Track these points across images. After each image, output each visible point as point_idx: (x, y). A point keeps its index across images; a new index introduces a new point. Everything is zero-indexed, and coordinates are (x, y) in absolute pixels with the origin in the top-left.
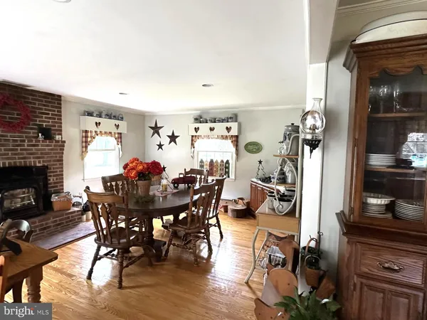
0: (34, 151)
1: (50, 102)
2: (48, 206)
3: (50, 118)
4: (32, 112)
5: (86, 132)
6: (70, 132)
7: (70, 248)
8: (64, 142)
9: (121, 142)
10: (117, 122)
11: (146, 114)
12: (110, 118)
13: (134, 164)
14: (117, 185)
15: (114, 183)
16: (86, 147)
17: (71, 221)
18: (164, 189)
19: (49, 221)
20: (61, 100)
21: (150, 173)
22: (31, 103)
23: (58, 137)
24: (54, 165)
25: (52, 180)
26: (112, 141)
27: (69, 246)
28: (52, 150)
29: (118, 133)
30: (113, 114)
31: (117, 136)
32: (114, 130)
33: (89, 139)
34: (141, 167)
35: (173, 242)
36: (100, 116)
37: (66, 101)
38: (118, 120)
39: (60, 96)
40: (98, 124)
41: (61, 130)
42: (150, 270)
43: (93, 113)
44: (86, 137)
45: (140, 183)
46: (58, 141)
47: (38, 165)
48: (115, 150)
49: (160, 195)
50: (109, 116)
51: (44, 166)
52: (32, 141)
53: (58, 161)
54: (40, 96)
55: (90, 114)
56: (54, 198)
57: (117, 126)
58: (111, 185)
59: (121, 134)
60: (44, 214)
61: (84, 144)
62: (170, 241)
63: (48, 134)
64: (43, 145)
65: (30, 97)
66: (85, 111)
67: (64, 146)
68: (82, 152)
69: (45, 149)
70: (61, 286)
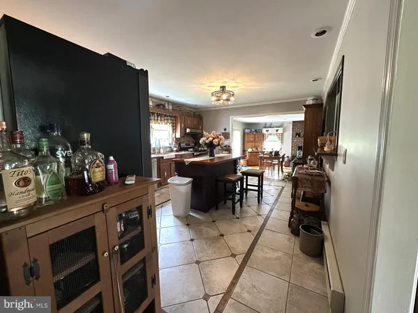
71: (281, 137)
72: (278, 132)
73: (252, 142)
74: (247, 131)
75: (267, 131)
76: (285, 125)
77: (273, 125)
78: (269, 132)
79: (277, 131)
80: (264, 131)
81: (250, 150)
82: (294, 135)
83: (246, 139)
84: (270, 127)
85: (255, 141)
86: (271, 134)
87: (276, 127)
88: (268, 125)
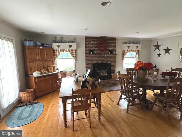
0: (107, 58)
1: (113, 41)
2: (110, 77)
3: (112, 47)
4: (107, 45)
5: (124, 50)
6: (119, 51)
7: (114, 92)
8: (116, 55)
9: (138, 54)
10: (137, 45)
11: (153, 39)
12: (134, 44)
13: (138, 64)
14: (132, 72)
15: (131, 71)
16: (124, 56)
17: (116, 83)
18: (154, 77)
19: (110, 82)
20: (116, 40)
21: (146, 68)
22: (107, 42)
23: (114, 53)
24: (113, 63)
25: (112, 68)
26: (134, 54)
27: (115, 91)
28: (113, 57)
29: (137, 50)
30: (136, 42)
31: (136, 51)
32: (135, 49)
33: (125, 53)
34: (141, 65)
35: (156, 104)
36: (130, 43)
37: (118, 39)
38: (138, 44)
39: (116, 38)
40: (128, 47)
41: (116, 51)
42: (142, 111)
43: (127, 42)
44: (124, 52)
45: (141, 72)
46: (114, 55)
47: (109, 63)
48: (135, 57)
49: (152, 79)
50: (133, 43)
51: (110, 63)
52: (107, 55)
53: (114, 61)
54: (110, 39)
55: (126, 43)
56: (112, 74)
57: (137, 47)
58: (130, 72)
59: (138, 50)
60: (109, 79)
61: (123, 55)
62: (155, 102)
63: (111, 52)
64: (110, 56)
65: (107, 40)
66: (124, 42)
67: (116, 56)
68: (122, 58)
69: (110, 58)
70: (110, 103)
71: (75, 55)
72: (72, 48)
73: (39, 60)
74: (28, 43)
75: (58, 46)
76: (78, 40)
77: (64, 39)
78: (60, 48)
79: (70, 46)
80: (54, 46)
81: (36, 74)
82: (88, 52)
83: (28, 57)
84: (61, 41)
85: (43, 59)
86: (63, 51)
87: (69, 42)
88: (58, 39)
